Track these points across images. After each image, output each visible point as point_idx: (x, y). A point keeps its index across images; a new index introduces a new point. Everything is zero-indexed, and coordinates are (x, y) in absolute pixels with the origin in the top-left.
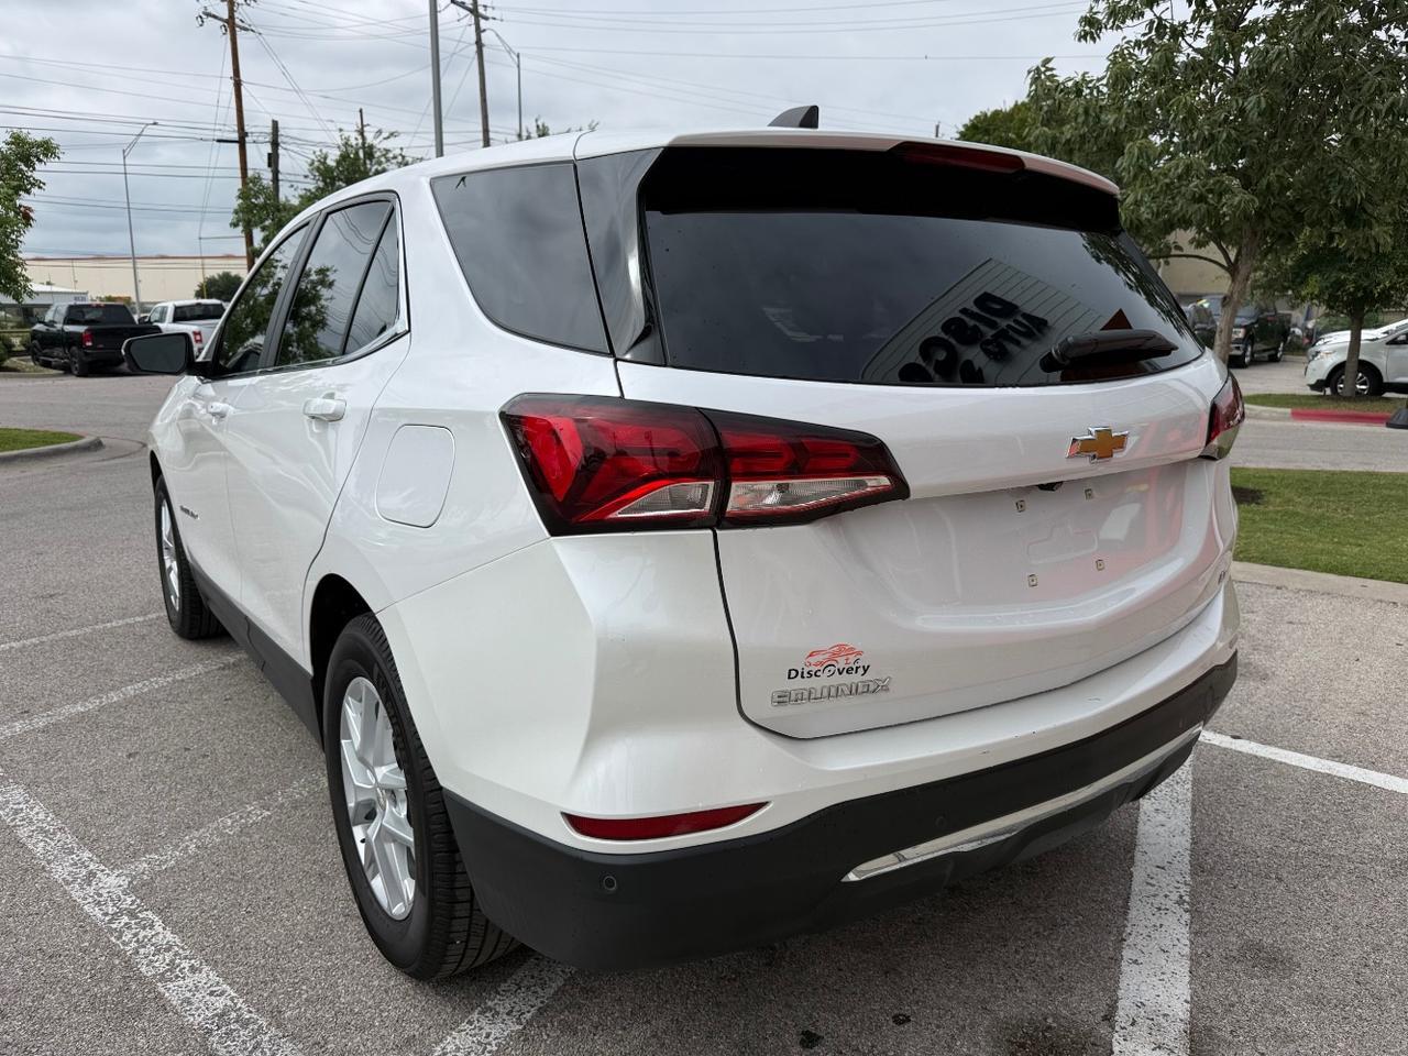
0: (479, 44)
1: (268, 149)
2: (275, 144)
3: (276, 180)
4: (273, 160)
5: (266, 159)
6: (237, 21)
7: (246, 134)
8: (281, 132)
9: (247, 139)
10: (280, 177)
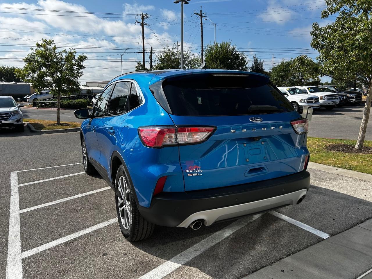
0: (202, 23)
1: (150, 54)
2: (151, 53)
3: (151, 62)
4: (151, 57)
5: (149, 57)
6: (144, 23)
7: (145, 51)
8: (153, 49)
9: (145, 52)
10: (152, 61)
